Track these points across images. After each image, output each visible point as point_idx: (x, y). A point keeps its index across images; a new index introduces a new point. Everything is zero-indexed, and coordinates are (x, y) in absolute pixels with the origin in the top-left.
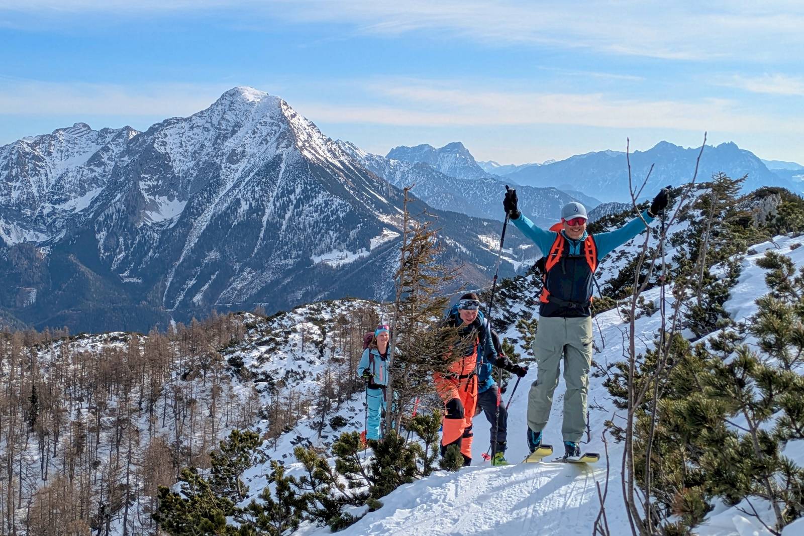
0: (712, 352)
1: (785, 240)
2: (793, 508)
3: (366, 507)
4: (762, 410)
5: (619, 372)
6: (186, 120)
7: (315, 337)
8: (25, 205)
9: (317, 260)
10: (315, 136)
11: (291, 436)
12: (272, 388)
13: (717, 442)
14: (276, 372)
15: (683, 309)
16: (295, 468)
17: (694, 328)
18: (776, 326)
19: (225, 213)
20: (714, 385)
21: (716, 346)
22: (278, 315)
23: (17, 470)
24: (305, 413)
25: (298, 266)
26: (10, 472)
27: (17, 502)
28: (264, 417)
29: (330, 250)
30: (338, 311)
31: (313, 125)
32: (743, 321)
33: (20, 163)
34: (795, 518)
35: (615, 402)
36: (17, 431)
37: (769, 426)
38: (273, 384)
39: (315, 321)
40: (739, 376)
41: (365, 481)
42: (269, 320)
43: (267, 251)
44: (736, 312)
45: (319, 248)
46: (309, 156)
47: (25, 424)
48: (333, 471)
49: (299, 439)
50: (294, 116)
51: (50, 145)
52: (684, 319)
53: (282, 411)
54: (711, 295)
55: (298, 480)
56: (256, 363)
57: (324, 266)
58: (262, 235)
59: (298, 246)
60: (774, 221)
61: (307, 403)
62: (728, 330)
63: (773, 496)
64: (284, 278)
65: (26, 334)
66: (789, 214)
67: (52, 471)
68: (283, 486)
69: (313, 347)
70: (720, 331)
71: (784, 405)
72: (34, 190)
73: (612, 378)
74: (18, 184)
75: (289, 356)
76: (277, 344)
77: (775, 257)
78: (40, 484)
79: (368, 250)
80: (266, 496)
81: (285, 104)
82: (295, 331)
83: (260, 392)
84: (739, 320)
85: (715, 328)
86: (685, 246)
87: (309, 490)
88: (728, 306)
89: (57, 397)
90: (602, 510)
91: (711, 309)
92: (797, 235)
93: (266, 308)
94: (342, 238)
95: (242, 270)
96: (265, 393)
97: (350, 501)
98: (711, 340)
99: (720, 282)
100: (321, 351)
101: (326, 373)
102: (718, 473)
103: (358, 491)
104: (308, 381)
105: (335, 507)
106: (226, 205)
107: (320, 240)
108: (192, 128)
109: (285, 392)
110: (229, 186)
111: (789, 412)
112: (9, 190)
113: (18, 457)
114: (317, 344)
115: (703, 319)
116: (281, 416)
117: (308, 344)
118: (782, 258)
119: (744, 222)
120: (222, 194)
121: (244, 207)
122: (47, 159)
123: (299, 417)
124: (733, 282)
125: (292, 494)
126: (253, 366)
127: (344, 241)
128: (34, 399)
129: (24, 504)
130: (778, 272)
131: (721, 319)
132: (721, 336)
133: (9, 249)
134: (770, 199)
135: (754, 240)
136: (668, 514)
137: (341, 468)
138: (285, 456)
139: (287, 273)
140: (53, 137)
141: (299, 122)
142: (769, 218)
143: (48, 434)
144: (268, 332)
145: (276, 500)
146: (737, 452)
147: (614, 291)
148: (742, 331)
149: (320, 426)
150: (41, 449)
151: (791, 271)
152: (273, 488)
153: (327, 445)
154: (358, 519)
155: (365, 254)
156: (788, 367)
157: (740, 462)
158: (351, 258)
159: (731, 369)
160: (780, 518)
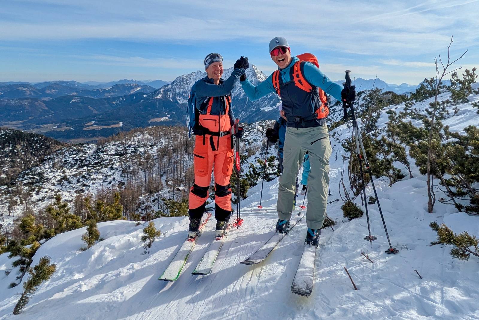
0: (372, 137)
1: (393, 106)
2: (394, 179)
3: (276, 176)
4: (387, 153)
5: (346, 141)
6: (227, 70)
7: (261, 130)
8: (184, 93)
9: (262, 109)
10: (262, 75)
11: (254, 156)
12: (249, 144)
13: (374, 161)
14: (250, 139)
15: (364, 125)
16: (257, 165)
17: (367, 130)
18: (392, 130)
19: (237, 96)
20: (375, 146)
21: (373, 135)
22: (250, 124)
23: (183, 163)
24: (258, 150)
25: (256, 111)
26: (181, 163)
27: (182, 171)
28: (247, 151)
29: (266, 106)
30: (267, 123)
31: (261, 72)
32: (381, 128)
33: (183, 81)
34: (395, 182)
35: (344, 150)
36: (182, 153)
37: (389, 157)
38: (249, 142)
39: (261, 126)
40: (382, 143)
41: (276, 169)
42: (249, 125)
43: (248, 106)
44: (379, 126)
45: (262, 106)
46: (260, 80)
47: (184, 151)
48: (267, 166)
49: (256, 157)
50: (256, 69)
51: (191, 76)
52: (364, 128)
53: (252, 150)
54: (372, 121)
55: (258, 168)
56: (245, 137)
57: (263, 111)
58: (247, 102)
59: (257, 105)
60: (390, 101)
61: (259, 148)
62: (377, 131)
63: (390, 176)
64: (253, 114)
65: (185, 128)
66: (394, 99)
67: (192, 163)
68: (254, 169)
69: (260, 133)
70: (374, 131)
71: (394, 152)
72: (187, 89)
73: (344, 143)
74: (182, 87)
75: (254, 135)
76: (251, 132)
77: (391, 111)
78: (188, 167)
79: (276, 107)
80: (250, 172)
81: (254, 66)
82: (256, 128)
83: (246, 144)
84: (380, 128)
85: (373, 130)
86: (364, 107)
87: (261, 171)
88: (377, 124)
89: (193, 144)
90: (342, 178)
91: (372, 125)
92: (397, 105)
93: (248, 122)
94: (269, 103)
95: (241, 112)
96: (247, 145)
97: (272, 174)
98: (372, 134)
99: (375, 118)
100: (262, 134)
101: (264, 140)
102: (375, 169)
103: (274, 171)
104: (259, 142)
105: (268, 175)
106: (237, 94)
107: (263, 104)
108: (229, 72)
109: (253, 145)
110: (238, 89)
111: (395, 154)
112: (180, 89)
113: (183, 160)
114: (261, 132)
115: (369, 128)
116: (252, 151)
117: (259, 132)
118: (393, 111)
119: (381, 101)
120: (236, 90)
121: (242, 94)
122: (190, 80)
123: (256, 152)
124: (378, 118)
125: (257, 171)
126: (244, 137)
127: (269, 104)
128: (187, 145)
129: (185, 172)
130: (392, 115)
131: (374, 128)
132: (375, 132)
133: (180, 104)
134: (389, 94)
135: (384, 106)
136: (359, 180)
137: (270, 165)
138: (252, 162)
139: (254, 113)
140: (191, 74)
141: (258, 71)
142: (389, 100)
143: (190, 154)
144: (248, 128)
145: (252, 173)
146: (380, 164)
147: (344, 119)
148: (381, 131)
149: (262, 154)
150: (189, 158)
151: (396, 115)
152: (251, 169)
153: (264, 159)
154: (274, 179)
155: (275, 108)
156: (394, 142)
157: (381, 167)
158: (271, 109)
159: (380, 141)
160: (391, 182)
